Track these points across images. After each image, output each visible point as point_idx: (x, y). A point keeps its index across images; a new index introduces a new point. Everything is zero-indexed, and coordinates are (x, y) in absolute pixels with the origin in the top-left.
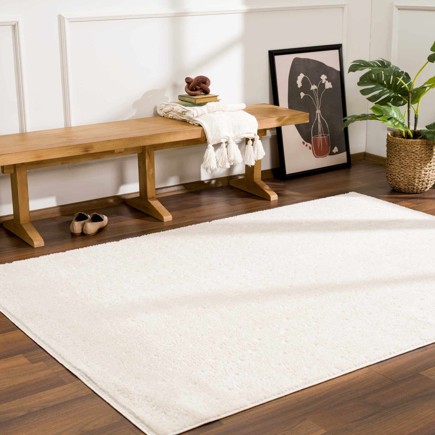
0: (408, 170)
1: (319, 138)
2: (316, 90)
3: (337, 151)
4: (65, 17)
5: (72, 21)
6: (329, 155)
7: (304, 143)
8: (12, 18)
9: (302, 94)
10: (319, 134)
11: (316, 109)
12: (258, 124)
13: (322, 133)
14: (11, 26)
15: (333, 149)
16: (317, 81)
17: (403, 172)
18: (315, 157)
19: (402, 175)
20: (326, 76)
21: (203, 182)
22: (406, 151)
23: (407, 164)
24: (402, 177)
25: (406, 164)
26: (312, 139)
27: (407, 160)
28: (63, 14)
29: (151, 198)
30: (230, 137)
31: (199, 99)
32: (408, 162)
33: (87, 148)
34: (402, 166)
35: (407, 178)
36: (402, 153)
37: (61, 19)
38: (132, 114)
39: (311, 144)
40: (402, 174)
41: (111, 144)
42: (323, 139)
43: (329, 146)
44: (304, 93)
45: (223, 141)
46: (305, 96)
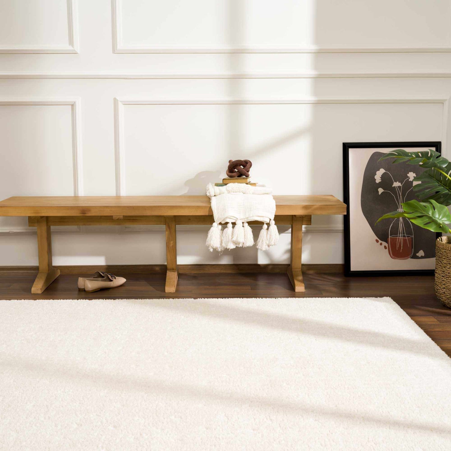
0: (449, 281)
1: (399, 238)
2: (399, 187)
3: (423, 255)
4: (118, 100)
5: (126, 104)
6: (411, 258)
7: (377, 241)
8: (70, 99)
9: (381, 190)
10: (399, 234)
11: (398, 207)
12: (276, 209)
13: (404, 233)
14: (71, 105)
15: (418, 252)
16: (403, 178)
17: (445, 283)
18: (392, 258)
19: (443, 286)
20: (415, 174)
21: (259, 265)
22: (447, 258)
23: (449, 273)
24: (444, 288)
25: (447, 274)
26: (389, 238)
27: (449, 268)
28: (118, 98)
29: (171, 269)
30: (238, 218)
31: (226, 180)
32: (449, 272)
33: (84, 210)
34: (443, 275)
35: (449, 290)
36: (443, 260)
37: (115, 101)
38: (184, 191)
39: (387, 243)
40: (443, 284)
41: (108, 210)
42: (405, 241)
43: (412, 248)
44: (383, 189)
45: (230, 221)
46: (384, 192)
